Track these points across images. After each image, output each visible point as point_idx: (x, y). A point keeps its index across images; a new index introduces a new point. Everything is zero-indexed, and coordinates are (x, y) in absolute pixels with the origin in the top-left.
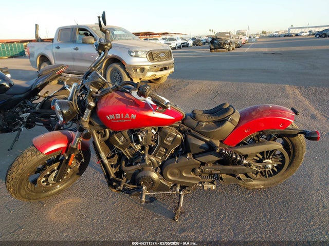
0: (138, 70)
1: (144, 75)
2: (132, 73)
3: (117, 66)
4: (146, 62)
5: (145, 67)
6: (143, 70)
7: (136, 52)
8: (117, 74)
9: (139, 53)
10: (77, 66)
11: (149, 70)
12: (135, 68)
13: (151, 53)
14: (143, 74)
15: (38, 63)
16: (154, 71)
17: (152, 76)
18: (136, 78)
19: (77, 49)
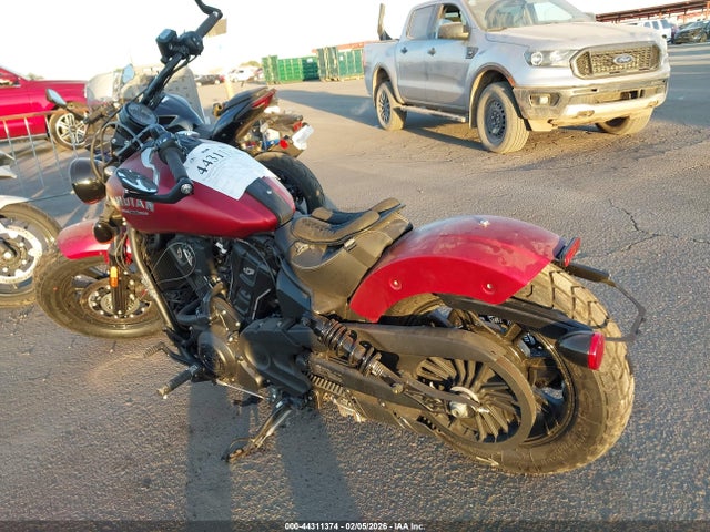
0: (544, 100)
1: (558, 112)
2: (527, 106)
3: (498, 89)
4: (566, 78)
5: (563, 92)
6: (556, 98)
7: (546, 53)
8: (497, 109)
9: (553, 56)
10: (431, 91)
11: (571, 100)
12: (535, 95)
13: (588, 53)
14: (555, 111)
15: (374, 85)
16: (589, 103)
17: (583, 114)
18: (537, 118)
19: (432, 53)
